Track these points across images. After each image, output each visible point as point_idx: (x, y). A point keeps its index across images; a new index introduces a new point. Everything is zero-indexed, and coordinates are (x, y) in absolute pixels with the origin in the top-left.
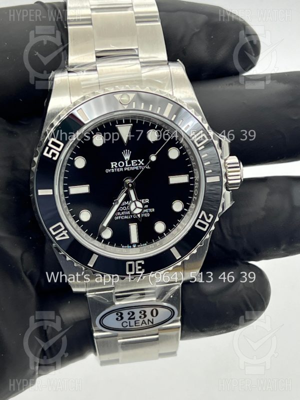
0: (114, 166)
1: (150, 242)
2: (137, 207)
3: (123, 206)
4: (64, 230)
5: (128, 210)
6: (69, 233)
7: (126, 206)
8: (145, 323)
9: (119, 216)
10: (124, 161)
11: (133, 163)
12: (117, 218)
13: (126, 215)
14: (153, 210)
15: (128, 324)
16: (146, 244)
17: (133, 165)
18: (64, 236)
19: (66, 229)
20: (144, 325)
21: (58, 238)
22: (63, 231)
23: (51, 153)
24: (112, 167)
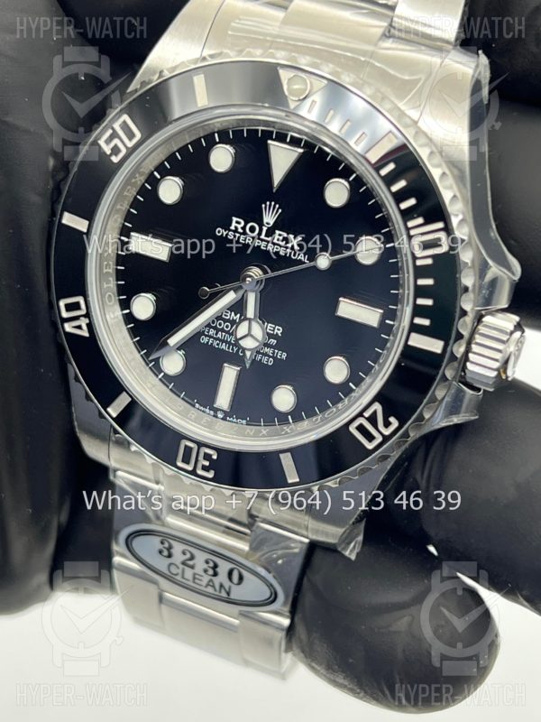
0: (236, 228)
1: (253, 421)
2: (249, 334)
3: (225, 321)
4: (84, 316)
5: (231, 334)
6: (90, 326)
7: (233, 322)
8: (213, 586)
9: (211, 337)
10: (261, 225)
11: (277, 237)
12: (204, 340)
13: (226, 342)
14: (284, 356)
15: (180, 571)
16: (244, 422)
17: (275, 241)
18: (79, 327)
19: (88, 315)
20: (210, 590)
21: (68, 327)
22: (82, 318)
23: (112, 145)
24: (232, 228)
